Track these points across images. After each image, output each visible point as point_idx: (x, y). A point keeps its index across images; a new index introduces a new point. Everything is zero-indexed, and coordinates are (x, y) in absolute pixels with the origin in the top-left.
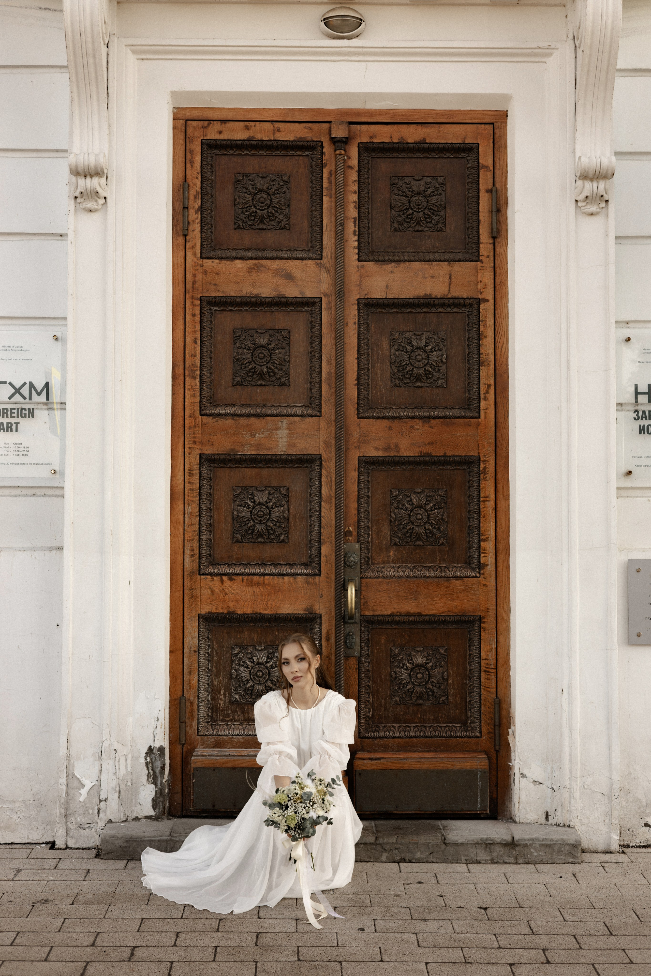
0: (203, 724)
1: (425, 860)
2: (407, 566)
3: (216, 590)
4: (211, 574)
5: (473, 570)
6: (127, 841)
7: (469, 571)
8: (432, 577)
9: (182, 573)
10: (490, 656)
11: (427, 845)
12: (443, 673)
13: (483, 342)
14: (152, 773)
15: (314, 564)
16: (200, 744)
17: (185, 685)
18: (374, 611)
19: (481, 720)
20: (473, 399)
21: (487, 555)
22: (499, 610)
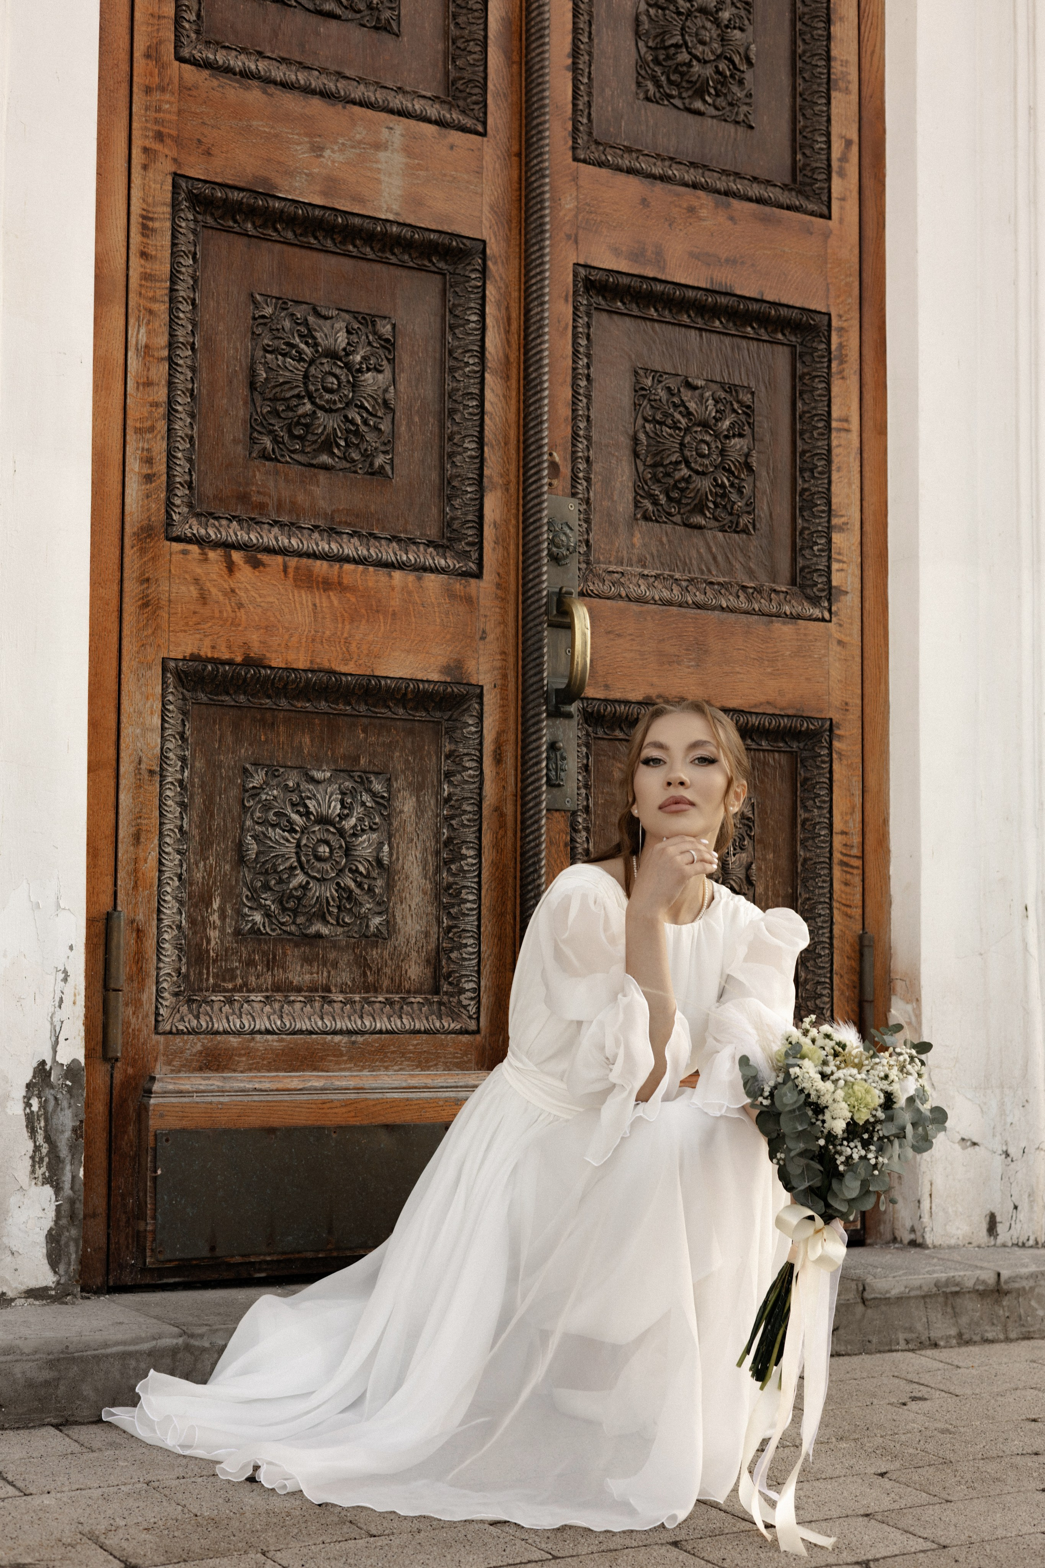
0: (168, 1000)
2: (672, 577)
3: (214, 591)
4: (201, 542)
5: (815, 601)
7: (805, 604)
8: (731, 611)
10: (851, 824)
13: (836, 30)
14: (44, 1151)
15: (462, 546)
16: (161, 1059)
17: (121, 874)
18: (607, 687)
19: (832, 989)
20: (813, 170)
21: (845, 566)
22: (867, 710)
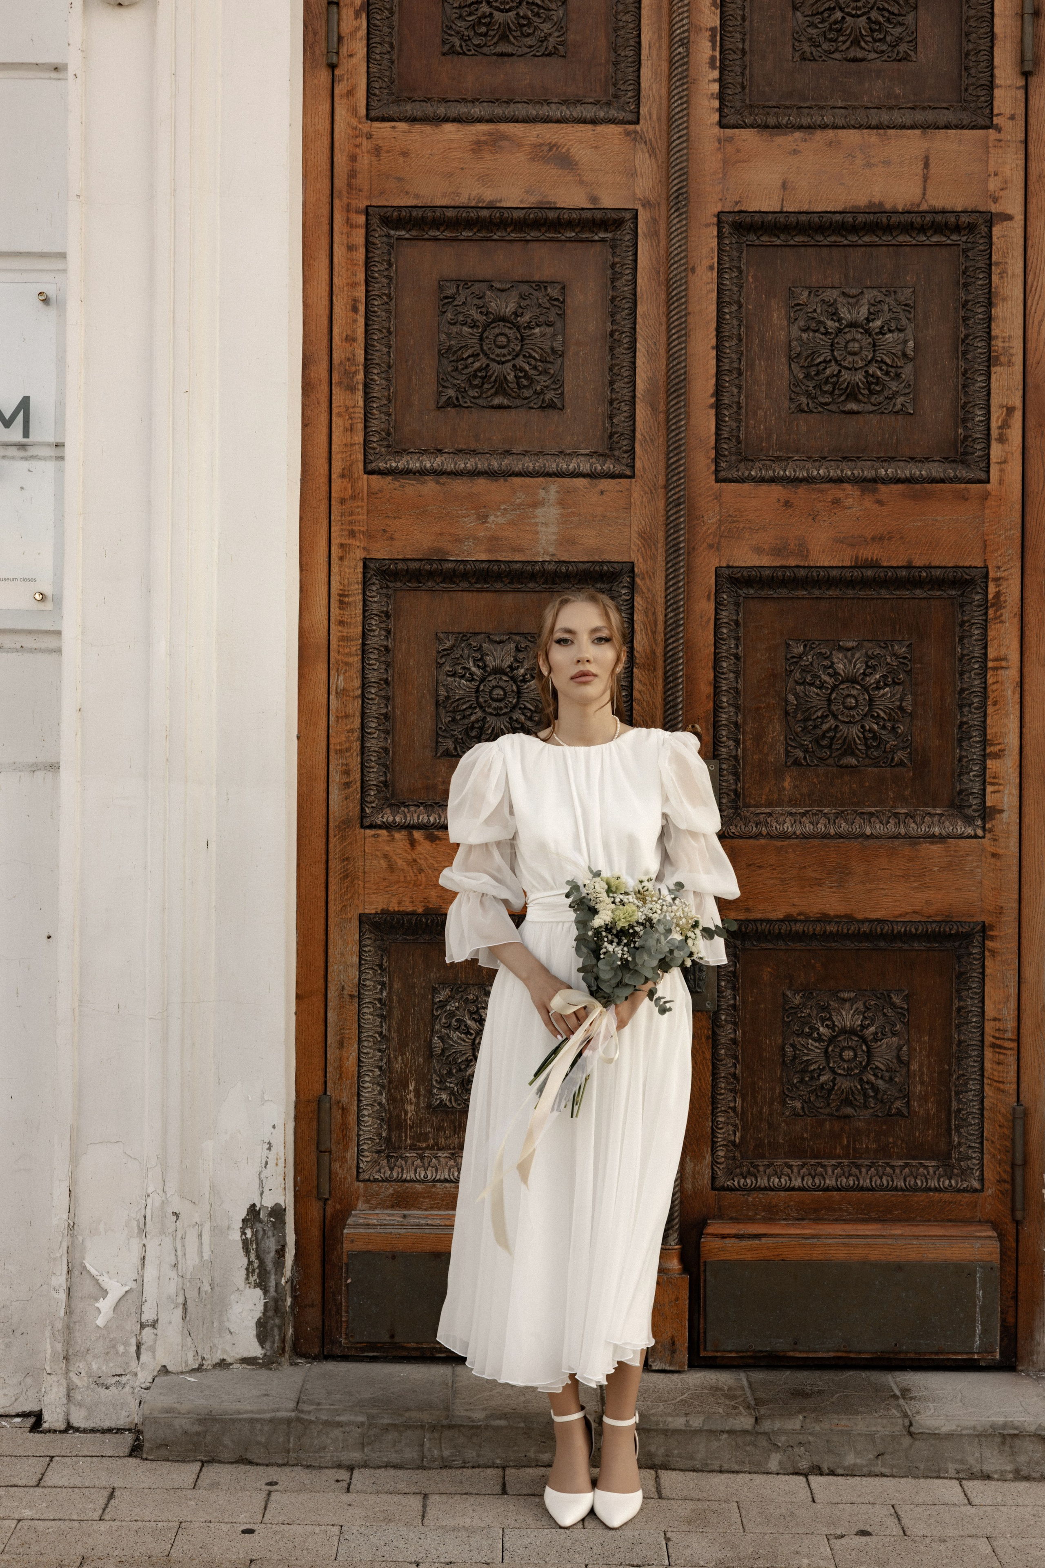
0: (368, 1156)
1: (865, 1470)
2: (821, 811)
3: (399, 862)
4: (387, 826)
5: (969, 820)
6: (201, 1421)
7: (960, 823)
8: (877, 837)
9: (324, 822)
10: (1005, 1012)
11: (871, 1437)
12: (900, 1048)
13: (998, 311)
14: (256, 1264)
16: (361, 1199)
17: (330, 1069)
18: (748, 910)
19: (982, 1153)
20: (974, 440)
21: (1001, 787)
22: (1025, 911)
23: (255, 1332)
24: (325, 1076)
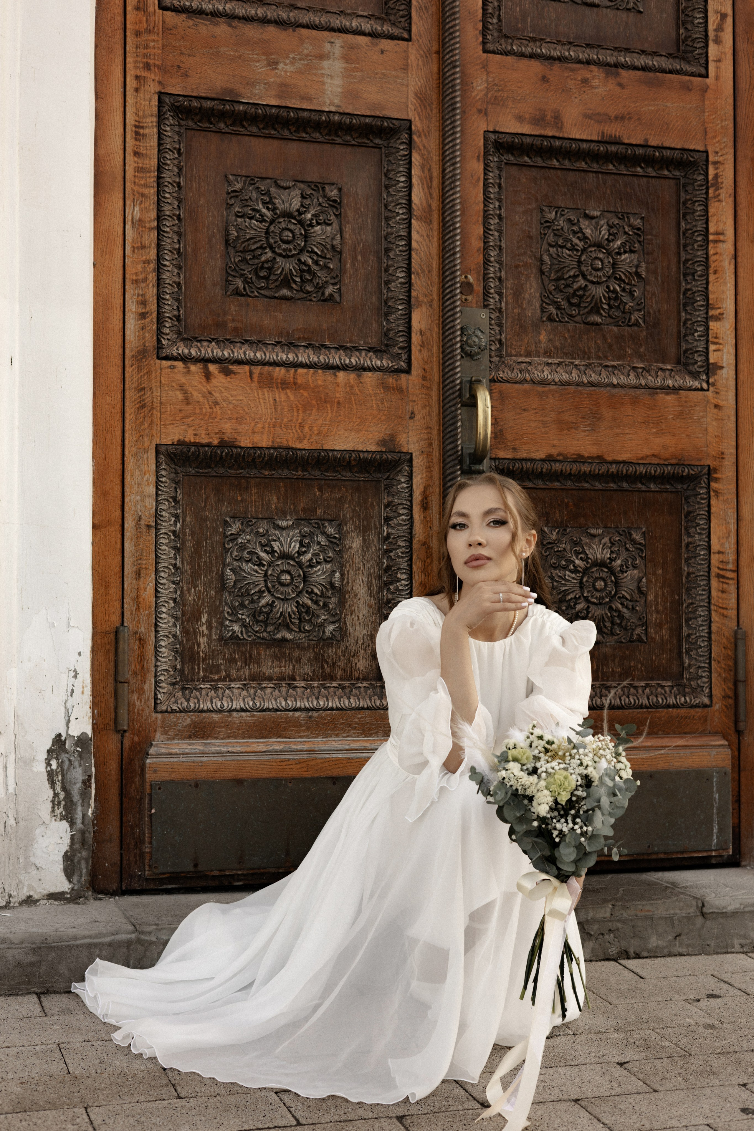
0: (165, 687)
1: (666, 951)
2: (572, 363)
3: (195, 394)
4: (185, 359)
5: (695, 375)
6: (35, 950)
7: (687, 378)
8: (622, 387)
9: (120, 351)
10: (727, 546)
11: (670, 919)
12: (640, 581)
14: (62, 796)
15: (396, 350)
16: (159, 730)
17: (127, 600)
18: (514, 449)
19: (710, 672)
20: (694, 40)
21: (721, 346)
22: (741, 458)
23: (62, 867)
24: (123, 607)
